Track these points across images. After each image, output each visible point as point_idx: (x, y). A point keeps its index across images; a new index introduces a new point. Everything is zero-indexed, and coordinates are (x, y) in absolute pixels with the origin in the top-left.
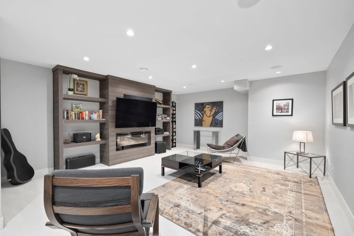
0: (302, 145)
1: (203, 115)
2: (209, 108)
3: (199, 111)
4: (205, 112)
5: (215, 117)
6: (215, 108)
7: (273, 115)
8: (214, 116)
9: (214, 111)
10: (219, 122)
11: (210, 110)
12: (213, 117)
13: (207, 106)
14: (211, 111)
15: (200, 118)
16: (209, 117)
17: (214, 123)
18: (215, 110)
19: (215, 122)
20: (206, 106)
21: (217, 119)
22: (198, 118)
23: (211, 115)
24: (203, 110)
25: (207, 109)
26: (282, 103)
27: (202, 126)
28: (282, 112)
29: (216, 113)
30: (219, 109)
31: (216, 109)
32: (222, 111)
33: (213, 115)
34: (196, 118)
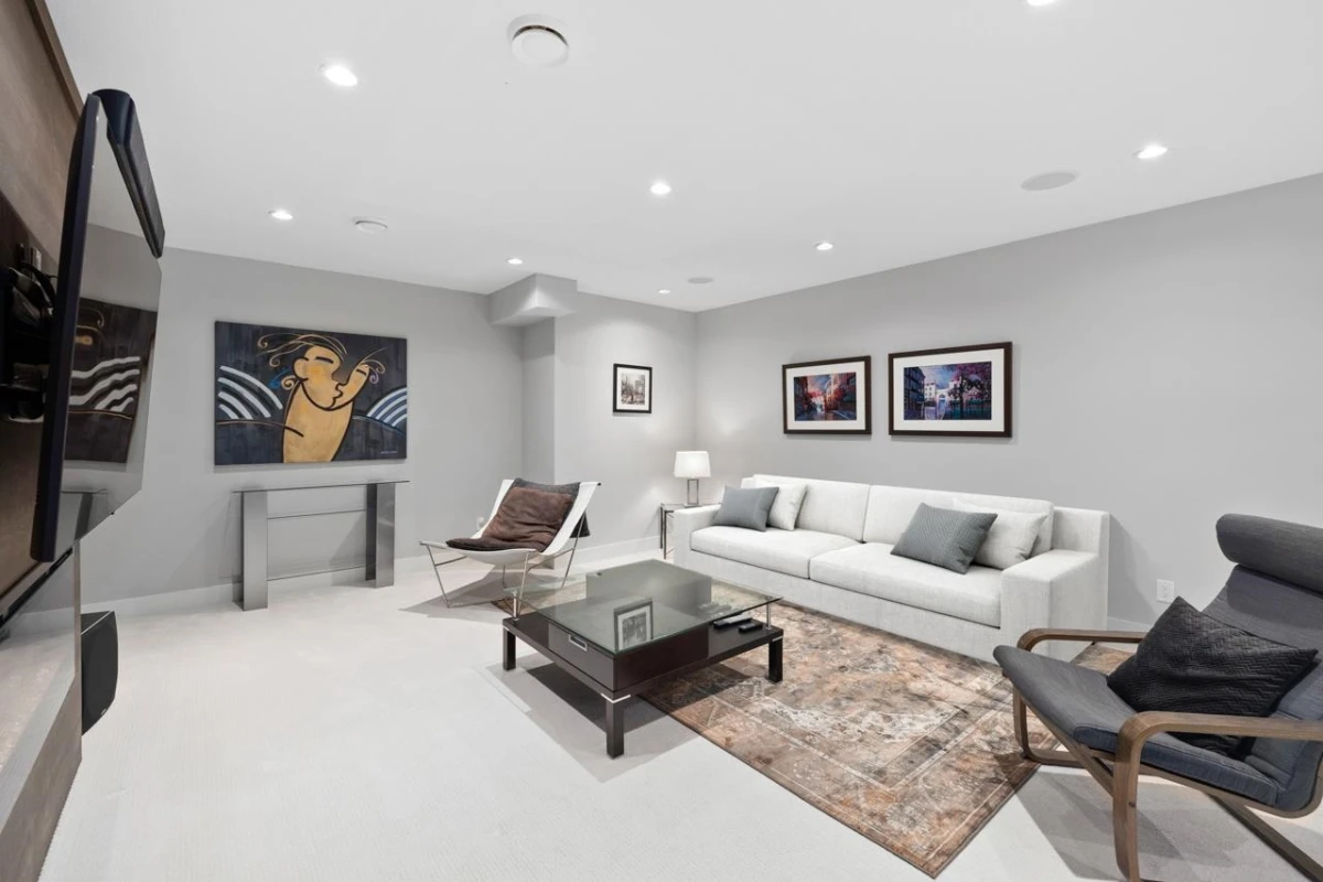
0: (693, 484)
1: (286, 397)
2: (331, 362)
3: (254, 373)
4: (301, 381)
5: (364, 413)
6: (366, 369)
7: (615, 410)
8: (362, 408)
9: (357, 381)
10: (389, 435)
11: (334, 375)
12: (354, 412)
13: (316, 351)
14: (342, 376)
15: (267, 414)
16: (328, 409)
17: (358, 441)
18: (365, 378)
19: (367, 438)
20: (307, 348)
21: (381, 421)
22: (248, 415)
23: (339, 402)
24: (287, 365)
25: (316, 369)
26: (632, 376)
27: (281, 460)
28: (632, 402)
29: (369, 395)
30: (386, 372)
31: (371, 373)
32: (405, 386)
33: (353, 400)
34: (233, 416)
